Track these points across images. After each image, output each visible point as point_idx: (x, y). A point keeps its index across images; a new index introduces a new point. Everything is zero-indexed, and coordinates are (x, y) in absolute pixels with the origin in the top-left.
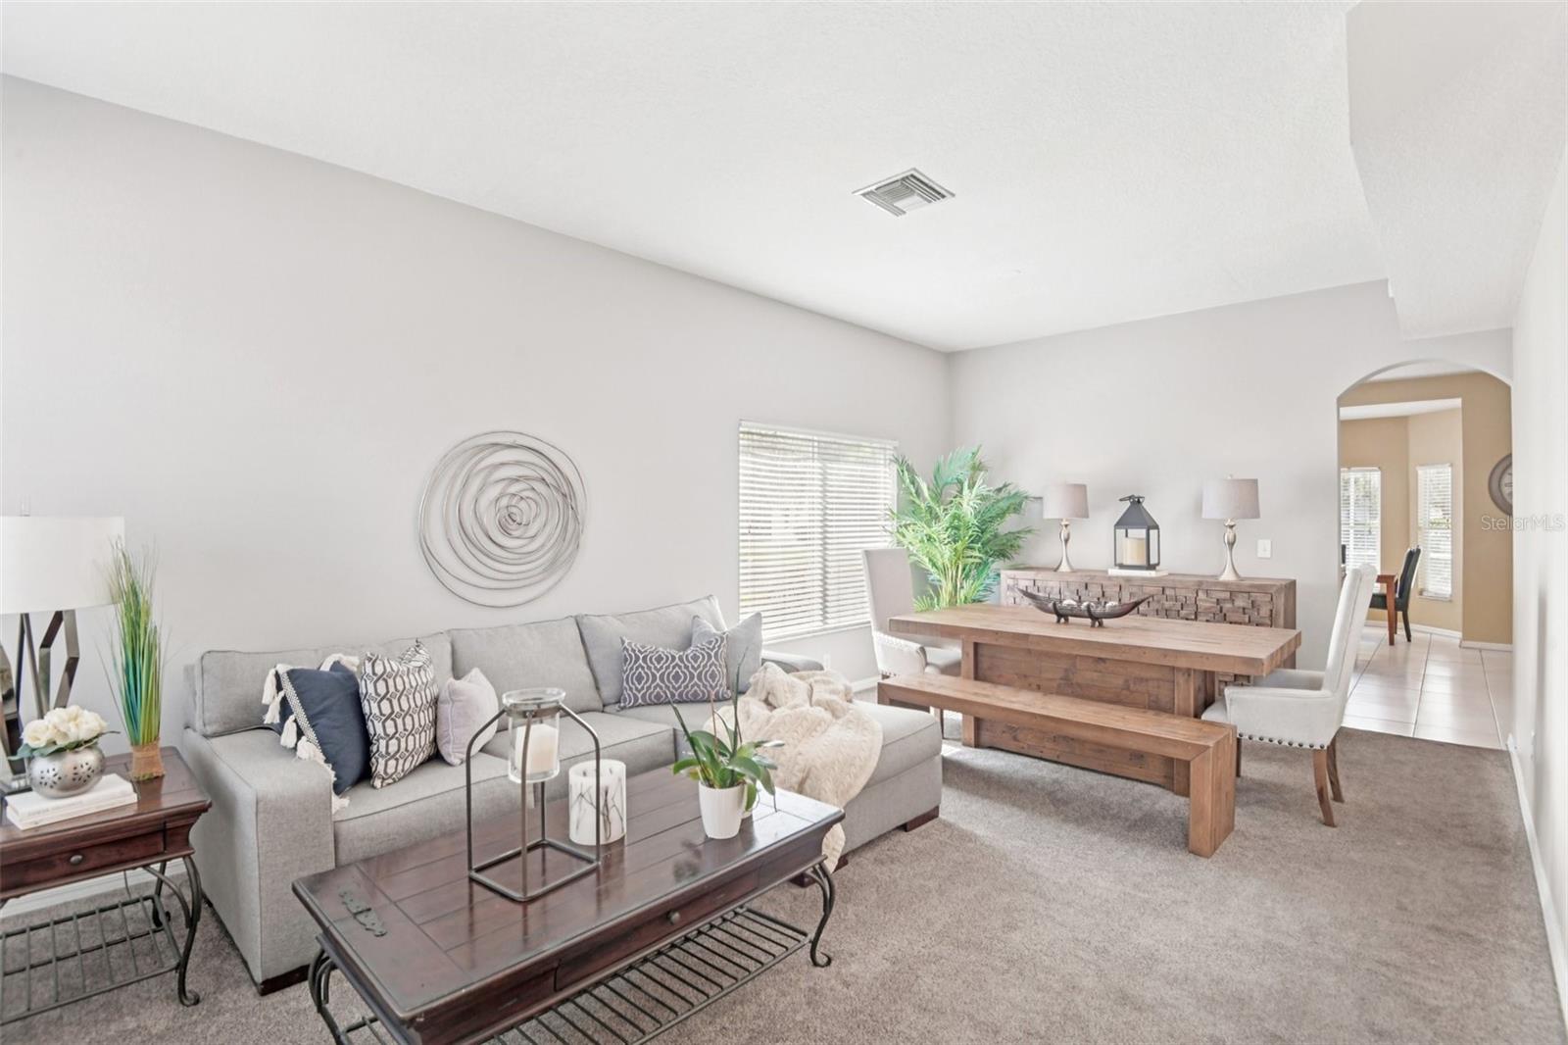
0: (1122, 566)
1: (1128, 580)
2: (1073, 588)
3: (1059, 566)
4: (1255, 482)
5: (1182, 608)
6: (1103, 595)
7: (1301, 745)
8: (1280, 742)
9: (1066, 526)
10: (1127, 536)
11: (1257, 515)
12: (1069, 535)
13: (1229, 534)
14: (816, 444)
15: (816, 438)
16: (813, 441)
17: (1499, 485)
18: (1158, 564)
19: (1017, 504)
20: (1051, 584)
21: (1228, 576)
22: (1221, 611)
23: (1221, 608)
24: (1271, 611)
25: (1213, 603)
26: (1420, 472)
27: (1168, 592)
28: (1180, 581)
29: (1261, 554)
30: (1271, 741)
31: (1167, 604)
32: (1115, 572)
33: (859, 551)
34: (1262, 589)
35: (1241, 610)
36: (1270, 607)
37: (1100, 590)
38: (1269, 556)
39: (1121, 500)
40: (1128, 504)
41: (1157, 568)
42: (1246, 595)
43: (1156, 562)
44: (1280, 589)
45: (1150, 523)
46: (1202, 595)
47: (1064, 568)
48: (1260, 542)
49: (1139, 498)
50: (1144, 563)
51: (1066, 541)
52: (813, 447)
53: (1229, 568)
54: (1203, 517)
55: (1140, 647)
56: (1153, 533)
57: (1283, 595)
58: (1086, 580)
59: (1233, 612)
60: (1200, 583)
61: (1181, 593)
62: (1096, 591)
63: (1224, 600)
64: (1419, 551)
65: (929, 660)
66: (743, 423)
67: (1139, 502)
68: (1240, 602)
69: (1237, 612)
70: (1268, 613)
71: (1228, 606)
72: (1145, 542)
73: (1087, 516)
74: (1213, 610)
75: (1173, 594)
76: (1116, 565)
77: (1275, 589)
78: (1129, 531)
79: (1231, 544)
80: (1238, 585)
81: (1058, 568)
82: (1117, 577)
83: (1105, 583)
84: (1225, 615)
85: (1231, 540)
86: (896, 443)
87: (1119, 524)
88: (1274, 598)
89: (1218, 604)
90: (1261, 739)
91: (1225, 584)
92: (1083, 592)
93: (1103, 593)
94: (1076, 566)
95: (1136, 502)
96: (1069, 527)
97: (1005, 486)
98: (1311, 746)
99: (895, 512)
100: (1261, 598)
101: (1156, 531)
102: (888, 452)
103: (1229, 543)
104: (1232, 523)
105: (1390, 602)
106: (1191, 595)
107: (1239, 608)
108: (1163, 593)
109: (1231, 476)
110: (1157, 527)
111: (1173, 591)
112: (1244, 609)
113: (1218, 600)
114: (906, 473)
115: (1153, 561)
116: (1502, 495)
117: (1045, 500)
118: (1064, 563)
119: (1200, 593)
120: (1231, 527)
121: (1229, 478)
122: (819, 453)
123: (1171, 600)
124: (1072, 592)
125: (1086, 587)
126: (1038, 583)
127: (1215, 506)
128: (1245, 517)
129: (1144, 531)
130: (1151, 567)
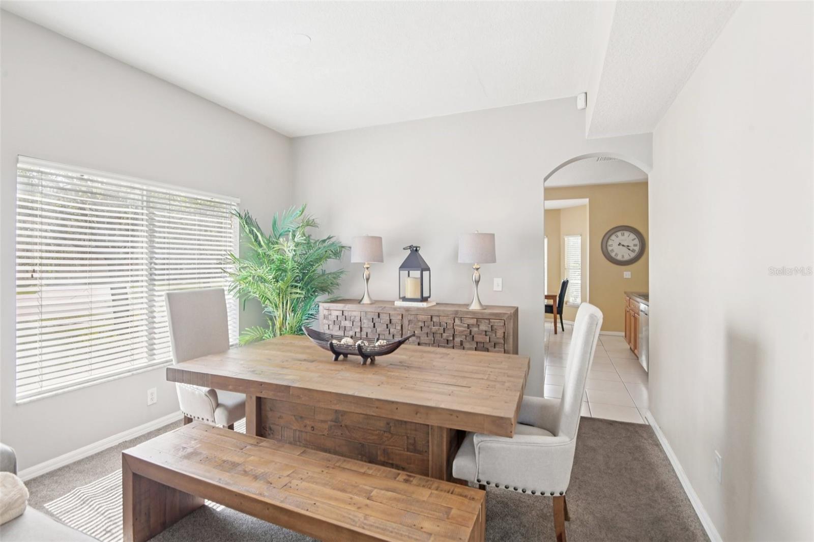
0: (404, 299)
1: (408, 310)
2: (370, 317)
3: (362, 299)
4: (493, 235)
5: (444, 332)
6: (390, 323)
7: (543, 494)
8: (524, 491)
9: (367, 268)
10: (409, 276)
11: (494, 261)
12: (369, 275)
13: (476, 275)
14: (145, 193)
15: (145, 187)
16: (143, 190)
17: (606, 246)
18: (429, 297)
19: (338, 251)
20: (354, 314)
21: (475, 307)
22: (470, 334)
23: (471, 331)
24: (504, 333)
25: (465, 327)
26: (566, 239)
27: (435, 319)
28: (443, 311)
29: (496, 288)
30: (515, 489)
31: (434, 329)
32: (399, 304)
33: (163, 293)
34: (498, 316)
35: (484, 333)
36: (503, 330)
37: (388, 318)
38: (501, 290)
39: (404, 249)
40: (409, 252)
41: (429, 299)
42: (487, 321)
43: (428, 295)
44: (510, 317)
45: (423, 267)
46: (457, 322)
47: (366, 300)
48: (496, 280)
49: (416, 247)
50: (419, 296)
51: (368, 280)
52: (143, 195)
53: (475, 302)
54: (459, 262)
55: (393, 402)
56: (426, 274)
57: (512, 321)
58: (379, 310)
59: (479, 334)
60: (457, 312)
61: (444, 320)
62: (385, 318)
63: (473, 325)
64: (568, 281)
65: (220, 401)
66: (20, 158)
67: (416, 250)
68: (484, 327)
69: (481, 334)
70: (502, 335)
71: (475, 329)
72: (419, 281)
73: (382, 261)
74: (465, 333)
75: (438, 321)
76: (400, 298)
77: (507, 316)
78: (410, 272)
79: (477, 282)
80: (482, 314)
81: (361, 301)
82: (400, 308)
83: (392, 312)
84: (473, 336)
85: (477, 279)
86: (239, 200)
87: (403, 267)
88: (506, 323)
89: (468, 328)
90: (507, 487)
91: (473, 313)
92: (376, 320)
93: (390, 320)
94: (375, 298)
95: (415, 250)
96: (369, 269)
97: (329, 238)
98: (552, 494)
99: (237, 256)
100: (498, 323)
101: (428, 272)
102: (233, 207)
103: (475, 281)
104: (478, 267)
105: (555, 310)
106: (450, 322)
107: (482, 331)
108: (431, 320)
109: (478, 231)
110: (428, 269)
111: (438, 318)
112: (486, 332)
113: (468, 325)
114: (246, 226)
115: (426, 294)
116: (607, 250)
117: (352, 248)
118: (366, 297)
119: (457, 320)
120: (477, 269)
121: (476, 232)
122: (147, 202)
123: (437, 325)
124: (369, 320)
125: (379, 317)
126: (346, 313)
127: (466, 255)
128: (487, 262)
129: (419, 272)
130: (424, 299)
